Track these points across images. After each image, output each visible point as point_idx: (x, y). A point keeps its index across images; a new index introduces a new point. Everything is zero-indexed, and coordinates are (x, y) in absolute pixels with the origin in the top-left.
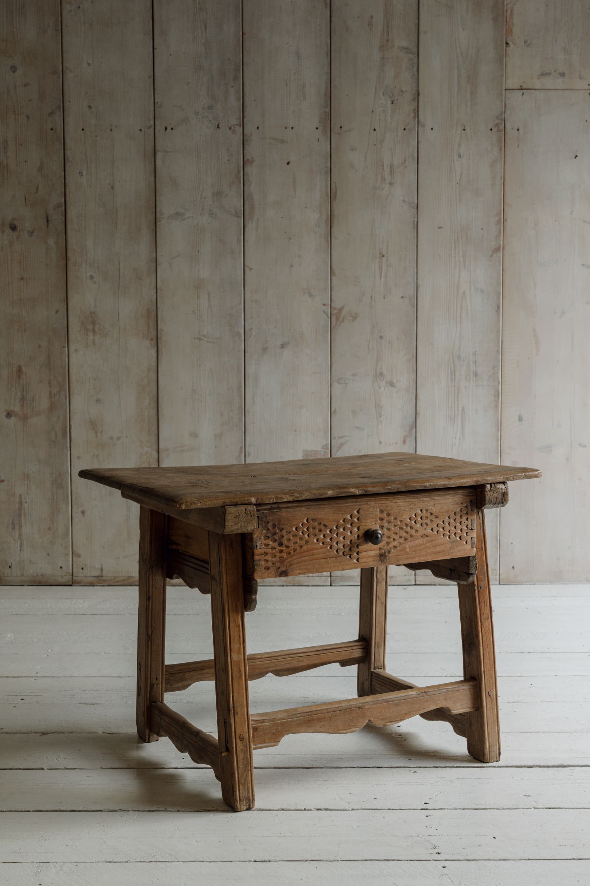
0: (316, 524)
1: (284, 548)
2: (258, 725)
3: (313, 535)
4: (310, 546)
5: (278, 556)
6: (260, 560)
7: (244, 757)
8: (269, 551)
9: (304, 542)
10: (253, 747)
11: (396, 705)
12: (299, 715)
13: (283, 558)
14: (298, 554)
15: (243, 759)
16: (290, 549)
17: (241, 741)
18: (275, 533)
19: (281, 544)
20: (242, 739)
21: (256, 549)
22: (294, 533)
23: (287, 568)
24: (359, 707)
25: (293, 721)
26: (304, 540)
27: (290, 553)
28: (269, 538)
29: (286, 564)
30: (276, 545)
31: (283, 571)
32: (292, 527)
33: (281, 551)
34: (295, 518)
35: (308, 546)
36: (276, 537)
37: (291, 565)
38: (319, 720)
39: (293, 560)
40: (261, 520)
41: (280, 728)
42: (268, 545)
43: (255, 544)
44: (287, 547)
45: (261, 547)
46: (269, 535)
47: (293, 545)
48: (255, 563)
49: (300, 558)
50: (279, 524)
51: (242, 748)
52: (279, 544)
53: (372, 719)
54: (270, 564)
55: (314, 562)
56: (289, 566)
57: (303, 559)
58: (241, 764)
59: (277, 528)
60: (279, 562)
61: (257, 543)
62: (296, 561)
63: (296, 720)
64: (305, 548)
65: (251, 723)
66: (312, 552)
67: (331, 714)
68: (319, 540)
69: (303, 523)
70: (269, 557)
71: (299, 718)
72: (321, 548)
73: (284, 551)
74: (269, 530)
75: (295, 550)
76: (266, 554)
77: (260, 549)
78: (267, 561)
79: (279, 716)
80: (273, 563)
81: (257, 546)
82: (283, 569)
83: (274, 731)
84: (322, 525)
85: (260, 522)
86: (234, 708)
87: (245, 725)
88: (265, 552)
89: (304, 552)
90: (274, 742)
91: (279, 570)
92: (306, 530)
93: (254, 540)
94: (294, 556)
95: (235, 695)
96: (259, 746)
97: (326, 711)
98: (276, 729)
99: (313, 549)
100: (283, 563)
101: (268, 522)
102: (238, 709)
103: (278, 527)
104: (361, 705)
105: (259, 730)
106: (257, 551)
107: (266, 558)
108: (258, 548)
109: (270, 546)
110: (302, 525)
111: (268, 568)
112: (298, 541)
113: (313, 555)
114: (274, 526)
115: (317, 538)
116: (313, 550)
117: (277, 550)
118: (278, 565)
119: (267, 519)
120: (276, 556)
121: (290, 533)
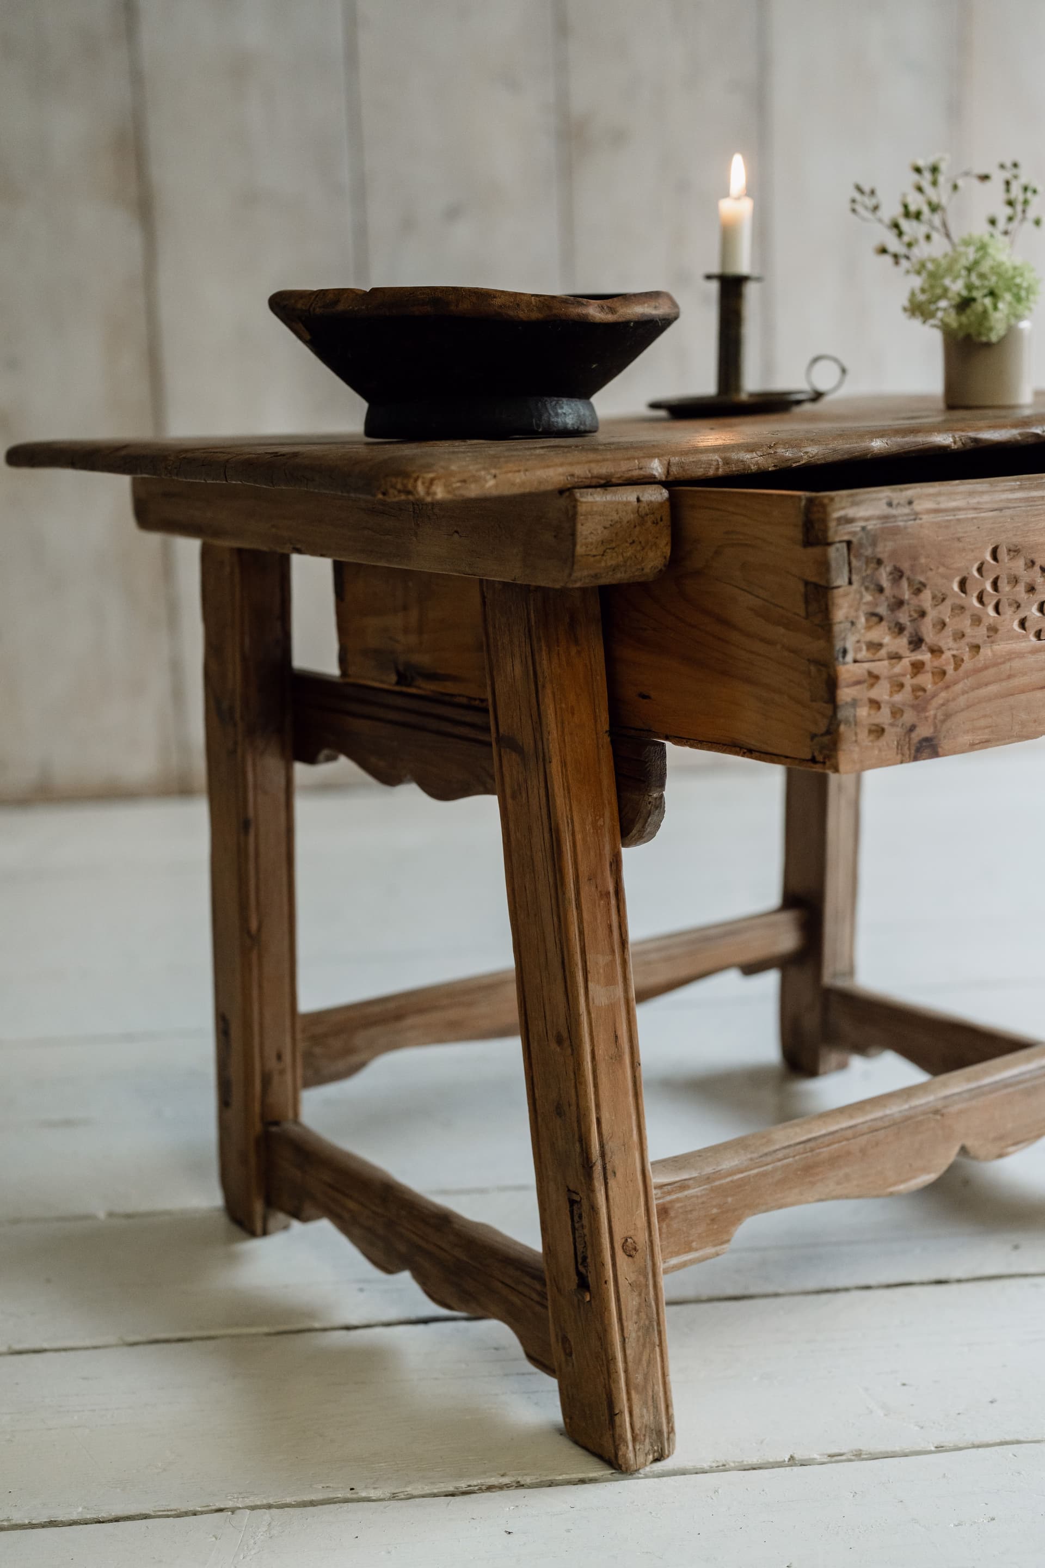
0: (1019, 565)
1: (925, 656)
2: (668, 1198)
3: (1010, 605)
4: (1002, 647)
5: (908, 688)
6: (854, 703)
7: (640, 1304)
8: (881, 667)
9: (982, 631)
10: (661, 1266)
11: (1029, 1092)
12: (780, 1155)
13: (924, 690)
14: (967, 675)
15: (638, 1312)
16: (944, 657)
17: (630, 1256)
18: (900, 603)
19: (917, 642)
20: (631, 1252)
21: (844, 663)
22: (958, 601)
23: (935, 727)
24: (936, 1112)
25: (764, 1174)
26: (986, 622)
27: (944, 673)
28: (881, 619)
29: (932, 713)
30: (900, 645)
31: (927, 740)
32: (949, 579)
33: (918, 667)
34: (960, 545)
35: (996, 647)
36: (903, 617)
37: (948, 716)
38: (834, 1161)
39: (954, 699)
40: (858, 556)
41: (730, 1200)
42: (880, 646)
43: (838, 645)
44: (936, 651)
45: (859, 657)
46: (882, 610)
47: (951, 643)
48: (842, 714)
49: (973, 689)
50: (913, 568)
51: (632, 1277)
52: (910, 643)
53: (969, 1143)
54: (884, 717)
55: (1011, 701)
56: (943, 721)
57: (983, 692)
58: (630, 1327)
59: (904, 583)
60: (913, 707)
61: (844, 639)
62: (962, 701)
63: (775, 1170)
64: (986, 652)
65: (654, 1192)
66: (1007, 666)
67: (863, 1140)
68: (1027, 624)
69: (982, 564)
70: (881, 692)
71: (779, 1164)
72: (1035, 651)
73: (928, 667)
74: (881, 590)
75: (958, 661)
76: (874, 678)
77: (855, 661)
78: (875, 704)
79: (729, 1163)
80: (896, 712)
81: (845, 652)
82: (924, 731)
83: (715, 1211)
84: (1037, 568)
85: (855, 563)
86: (603, 1155)
87: (638, 1206)
88: (870, 674)
89: (986, 668)
90: (715, 1246)
91: (914, 735)
92: (989, 588)
93: (837, 629)
94: (956, 683)
95: (605, 1116)
96: (674, 1261)
97: (849, 1133)
98: (719, 1206)
99: (1011, 656)
100: (924, 709)
101: (879, 562)
102: (616, 1160)
103: (908, 579)
104: (940, 1105)
105: (672, 1214)
106: (848, 670)
107: (874, 694)
108: (849, 658)
109: (883, 652)
110: (980, 570)
111: (878, 731)
112: (968, 631)
113: (1010, 677)
114: (898, 574)
115: (1023, 616)
116: (1009, 660)
117: (906, 662)
118: (909, 717)
119: (879, 549)
120: (902, 686)
121: (943, 600)
